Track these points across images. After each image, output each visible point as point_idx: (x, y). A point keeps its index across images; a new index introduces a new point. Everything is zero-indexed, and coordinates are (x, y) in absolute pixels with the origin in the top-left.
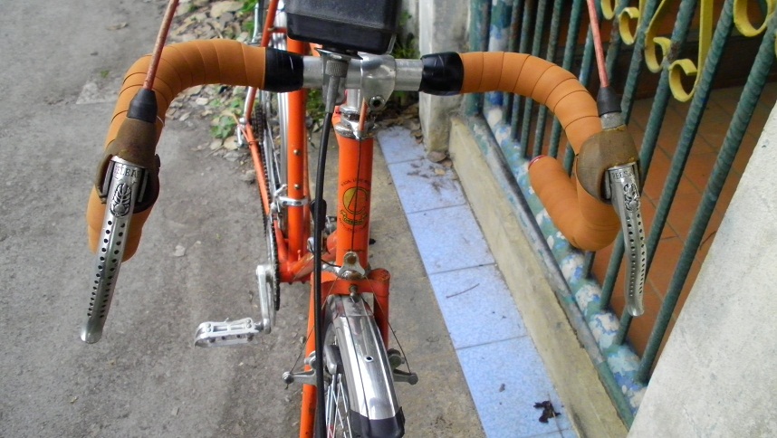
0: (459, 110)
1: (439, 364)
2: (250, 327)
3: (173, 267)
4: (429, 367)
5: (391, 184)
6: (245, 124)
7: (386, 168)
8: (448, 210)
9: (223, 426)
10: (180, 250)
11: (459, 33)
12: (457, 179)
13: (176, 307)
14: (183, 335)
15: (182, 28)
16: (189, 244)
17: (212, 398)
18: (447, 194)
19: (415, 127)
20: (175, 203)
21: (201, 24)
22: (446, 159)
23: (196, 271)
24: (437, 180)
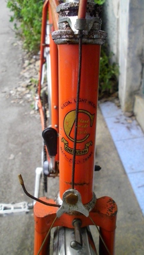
0: (139, 92)
1: (136, 229)
2: (25, 207)
3: (8, 164)
4: (130, 231)
5: (106, 127)
6: (38, 99)
7: (103, 120)
8: (135, 140)
9: (19, 250)
10: (12, 156)
11: (140, 53)
12: (139, 125)
13: (6, 184)
14: (8, 197)
15: (25, 71)
16: (16, 154)
17: (16, 233)
18: (134, 132)
19: (116, 101)
20: (13, 136)
21: (32, 69)
22: (133, 115)
23: (18, 166)
24: (129, 125)
